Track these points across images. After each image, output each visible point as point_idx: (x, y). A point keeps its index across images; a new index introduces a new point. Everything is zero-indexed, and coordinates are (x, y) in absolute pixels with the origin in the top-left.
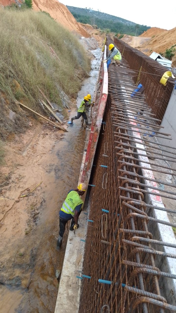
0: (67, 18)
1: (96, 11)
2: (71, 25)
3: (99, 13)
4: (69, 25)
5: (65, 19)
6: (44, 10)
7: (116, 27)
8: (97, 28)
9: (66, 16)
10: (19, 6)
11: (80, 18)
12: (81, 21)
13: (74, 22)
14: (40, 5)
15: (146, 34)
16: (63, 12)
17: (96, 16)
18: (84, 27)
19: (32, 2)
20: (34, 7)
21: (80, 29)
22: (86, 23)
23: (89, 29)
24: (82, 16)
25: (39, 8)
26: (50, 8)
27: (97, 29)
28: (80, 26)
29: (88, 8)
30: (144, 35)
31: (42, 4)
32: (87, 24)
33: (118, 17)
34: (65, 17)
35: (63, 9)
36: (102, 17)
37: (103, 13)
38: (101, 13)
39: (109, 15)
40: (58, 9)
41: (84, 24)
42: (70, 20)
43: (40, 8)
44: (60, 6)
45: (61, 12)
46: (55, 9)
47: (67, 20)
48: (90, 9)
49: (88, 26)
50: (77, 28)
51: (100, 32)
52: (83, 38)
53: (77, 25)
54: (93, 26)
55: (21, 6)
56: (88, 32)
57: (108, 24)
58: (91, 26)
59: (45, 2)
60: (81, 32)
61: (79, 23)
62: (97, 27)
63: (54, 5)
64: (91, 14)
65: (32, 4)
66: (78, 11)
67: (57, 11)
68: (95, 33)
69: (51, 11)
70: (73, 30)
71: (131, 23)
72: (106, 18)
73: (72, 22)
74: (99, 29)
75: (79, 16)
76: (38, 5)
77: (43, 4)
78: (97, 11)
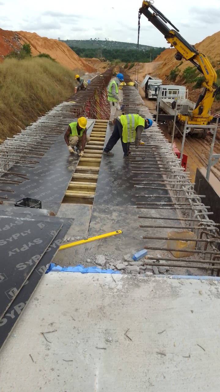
0: (68, 56)
1: (103, 41)
2: (73, 62)
3: (107, 42)
4: (72, 63)
5: (67, 58)
6: (43, 52)
7: (128, 55)
8: (105, 61)
9: (68, 54)
10: (18, 53)
11: (85, 52)
12: (87, 56)
13: (77, 59)
14: (38, 48)
15: (160, 57)
16: (64, 50)
17: (104, 46)
18: (90, 62)
19: (30, 47)
20: (32, 51)
21: (84, 65)
22: (92, 57)
23: (95, 63)
24: (87, 49)
25: (37, 51)
26: (50, 49)
27: (105, 63)
28: (84, 62)
29: (93, 39)
30: (158, 59)
31: (40, 46)
32: (94, 59)
33: (131, 43)
34: (66, 55)
35: (63, 48)
36: (112, 46)
37: (112, 42)
38: (109, 42)
39: (120, 42)
40: (58, 48)
41: (90, 59)
42: (71, 57)
43: (39, 50)
44: (59, 44)
45: (62, 51)
46: (54, 49)
47: (69, 58)
48: (95, 40)
49: (94, 60)
50: (81, 65)
51: (108, 64)
52: (87, 73)
53: (80, 62)
54: (100, 59)
55: (20, 53)
56: (95, 67)
57: (118, 53)
58: (98, 60)
59: (43, 44)
60: (86, 68)
61: (83, 59)
62: (105, 59)
63: (52, 45)
64: (98, 45)
65: (31, 49)
66: (82, 44)
67: (57, 51)
68: (103, 67)
69: (50, 51)
70: (77, 67)
71: (147, 47)
72: (117, 47)
73: (75, 59)
74: (108, 62)
75: (84, 50)
76: (37, 48)
77: (42, 46)
78: (105, 40)
